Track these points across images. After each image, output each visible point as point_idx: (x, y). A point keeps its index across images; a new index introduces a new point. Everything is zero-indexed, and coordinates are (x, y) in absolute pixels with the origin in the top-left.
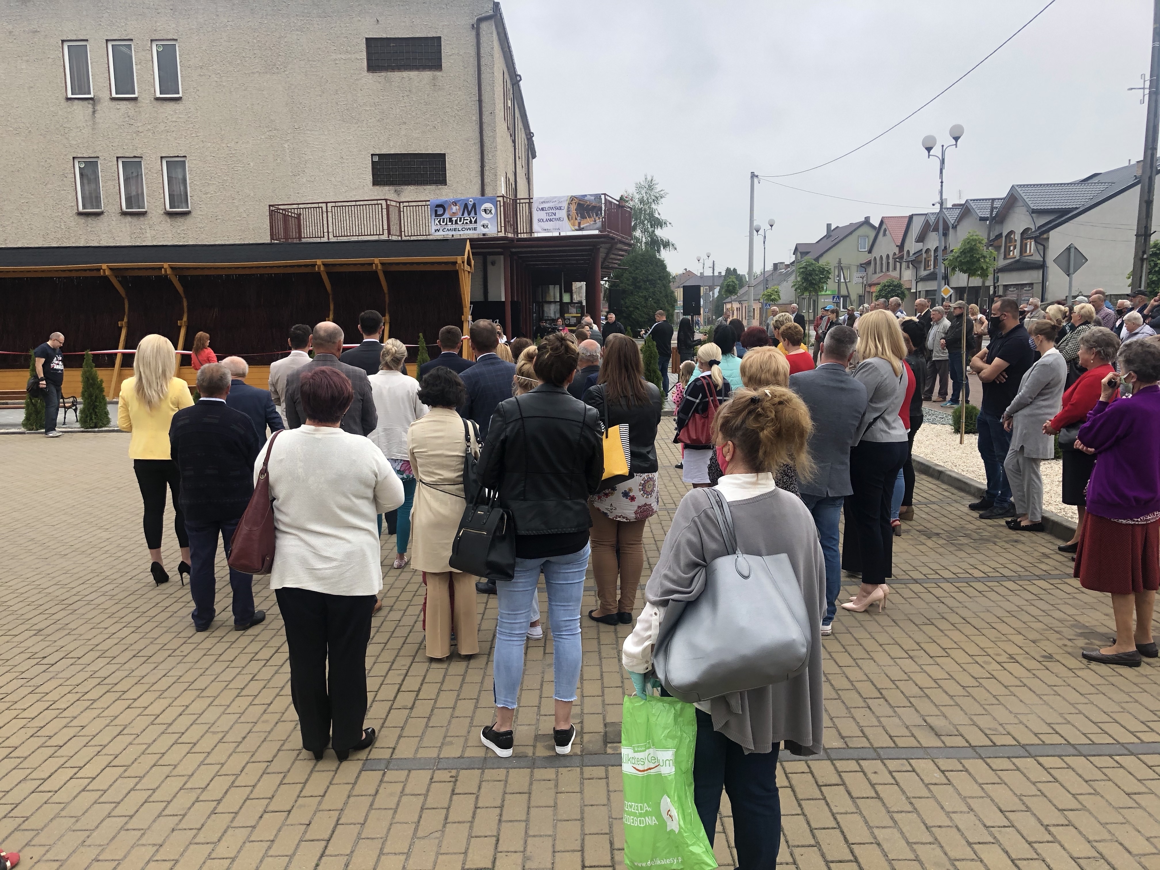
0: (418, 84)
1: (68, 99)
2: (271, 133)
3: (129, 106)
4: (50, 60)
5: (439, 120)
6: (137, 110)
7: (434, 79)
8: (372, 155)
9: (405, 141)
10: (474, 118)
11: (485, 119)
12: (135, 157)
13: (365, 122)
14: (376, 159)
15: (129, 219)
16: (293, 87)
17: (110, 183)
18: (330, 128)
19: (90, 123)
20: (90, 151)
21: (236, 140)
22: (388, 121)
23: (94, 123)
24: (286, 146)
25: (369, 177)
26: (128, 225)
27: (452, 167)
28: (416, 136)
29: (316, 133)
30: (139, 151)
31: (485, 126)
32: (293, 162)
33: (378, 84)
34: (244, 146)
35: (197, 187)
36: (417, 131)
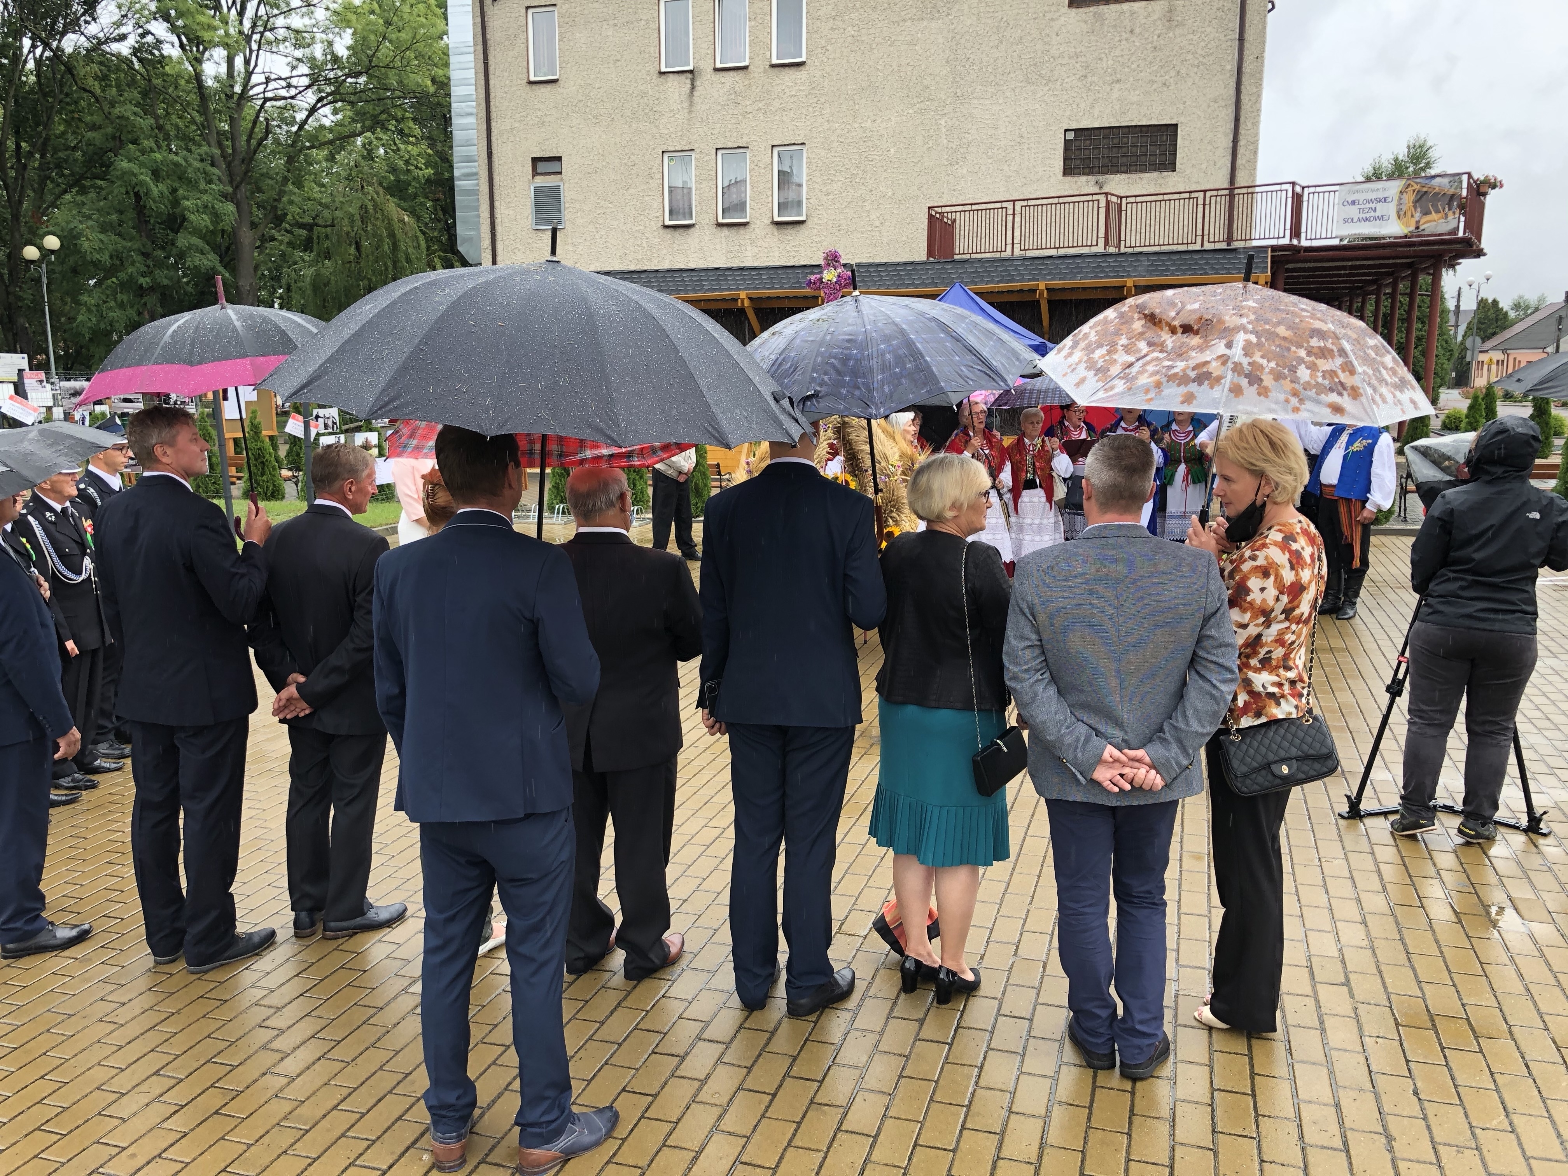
0: (1143, 21)
1: (662, 73)
2: (923, 105)
3: (737, 79)
4: (643, 22)
5: (1173, 73)
6: (747, 83)
7: (1170, 11)
8: (1066, 131)
9: (1117, 107)
10: (1229, 67)
11: (1247, 68)
12: (739, 147)
13: (1059, 83)
14: (1071, 136)
15: (726, 231)
16: (958, 37)
17: (705, 184)
18: (1008, 94)
19: (686, 104)
20: (684, 143)
21: (873, 118)
22: (1095, 79)
23: (691, 104)
24: (942, 122)
25: (1059, 164)
26: (724, 240)
27: (1187, 143)
28: (1135, 99)
29: (987, 102)
30: (745, 138)
31: (1245, 79)
32: (951, 145)
33: (1082, 24)
34: (884, 125)
35: (816, 186)
36: (1137, 92)
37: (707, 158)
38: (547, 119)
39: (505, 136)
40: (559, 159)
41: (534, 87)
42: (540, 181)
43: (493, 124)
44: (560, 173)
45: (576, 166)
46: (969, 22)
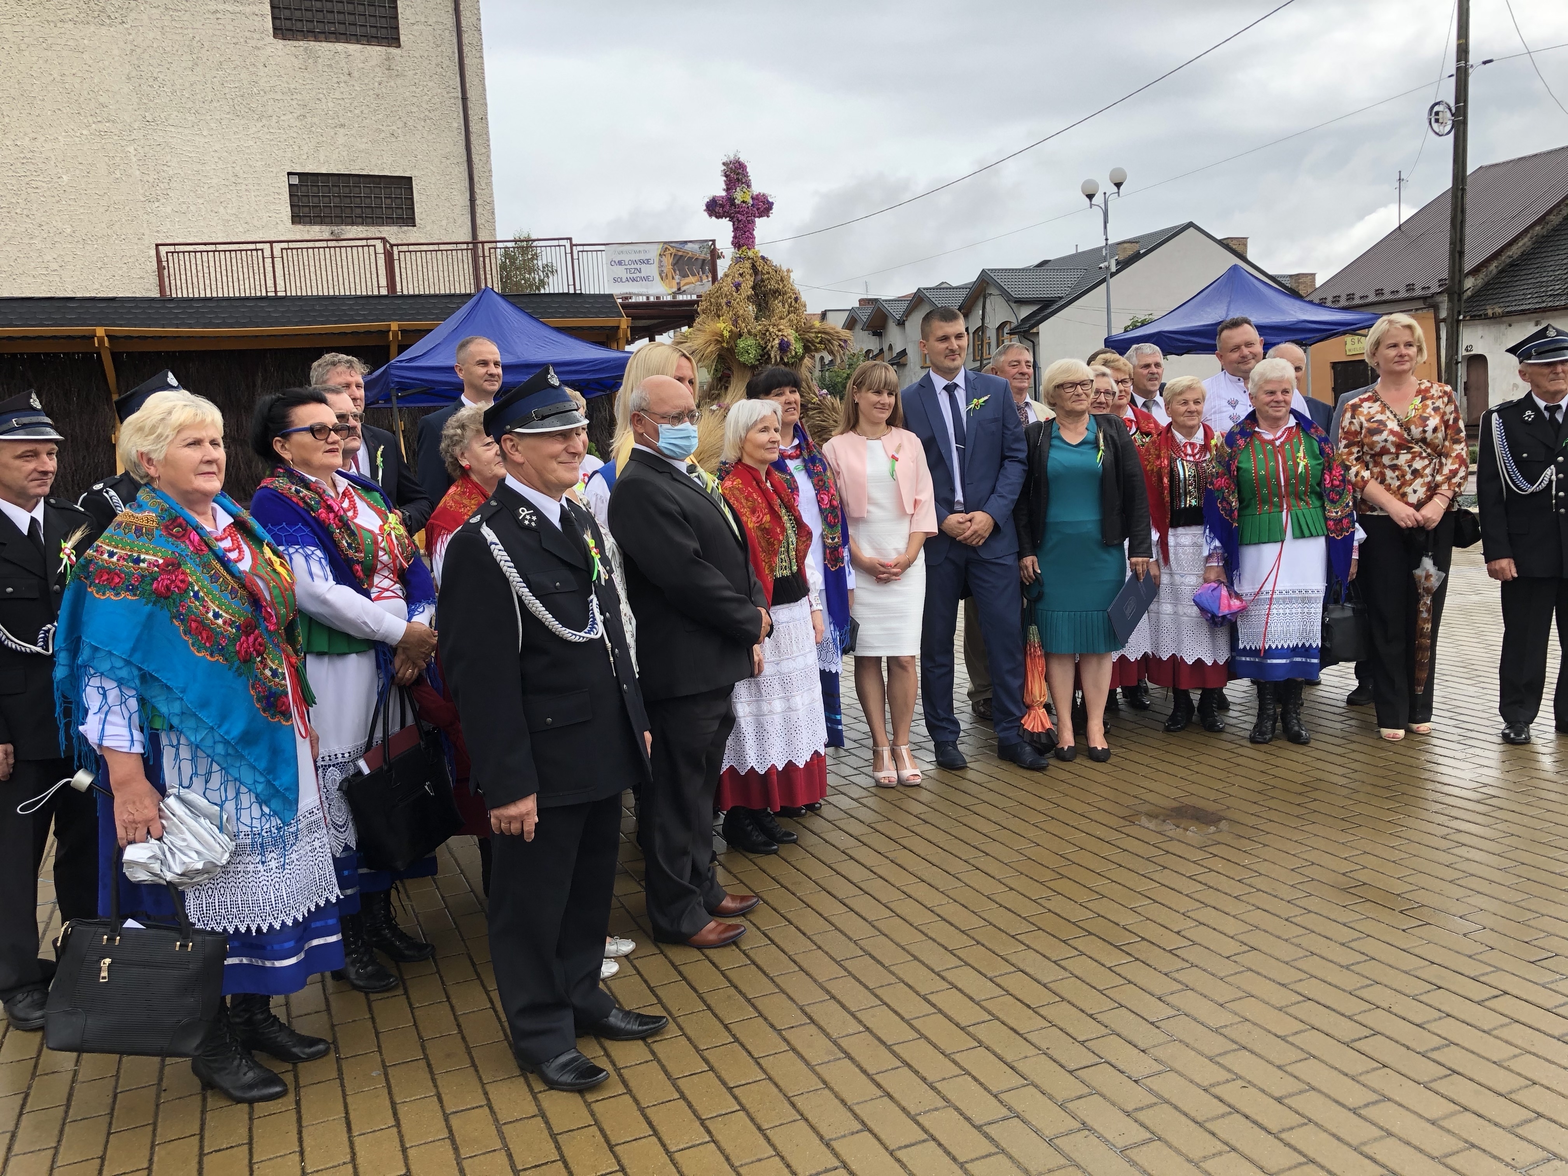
0: (362, 65)
2: (100, 127)
5: (400, 124)
7: (388, 59)
8: (289, 174)
9: (345, 154)
10: (455, 125)
11: (473, 128)
13: (274, 119)
14: (295, 180)
16: (139, 51)
18: (213, 125)
21: (34, 135)
22: (315, 120)
24: (131, 149)
25: (286, 211)
27: (424, 198)
28: (363, 146)
29: (187, 131)
31: (473, 138)
32: (146, 178)
33: (293, 59)
34: (48, 146)
36: (364, 140)
46: (151, 35)
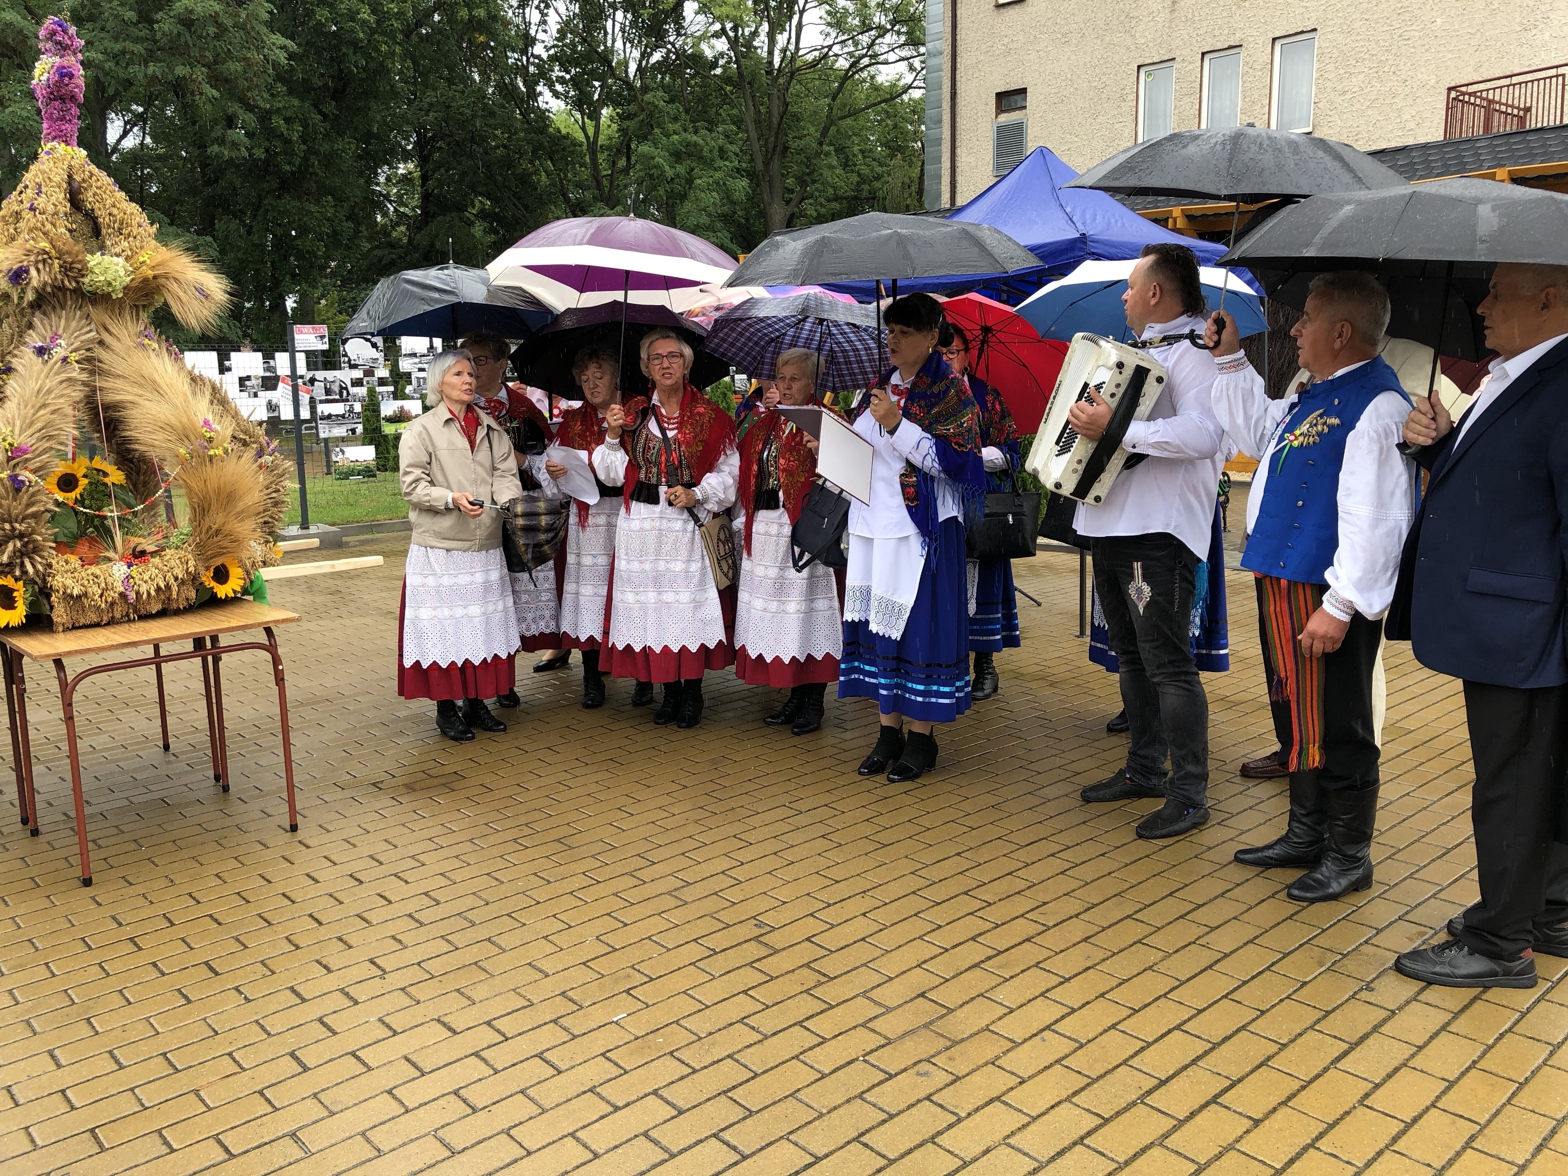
12: (1231, 47)
17: (1187, 99)
20: (1164, 51)
30: (1239, 35)
35: (1329, 84)
37: (1190, 67)
38: (1015, 45)
39: (970, 72)
40: (1023, 91)
41: (1002, 10)
42: (1004, 118)
43: (959, 60)
44: (1025, 107)
45: (1042, 97)
